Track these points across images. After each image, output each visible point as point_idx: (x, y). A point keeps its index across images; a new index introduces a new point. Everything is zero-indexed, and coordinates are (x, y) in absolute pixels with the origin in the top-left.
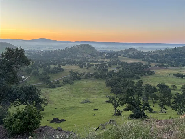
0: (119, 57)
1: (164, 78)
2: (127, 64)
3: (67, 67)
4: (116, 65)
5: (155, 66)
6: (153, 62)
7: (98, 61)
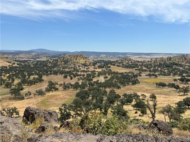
0: (112, 66)
5: (146, 75)
6: (145, 71)
7: (89, 71)
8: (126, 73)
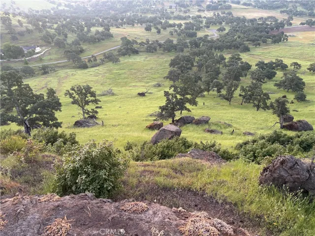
0: (233, 5)
1: (299, 48)
2: (244, 20)
3: (124, 30)
4: (221, 23)
5: (302, 24)
6: (301, 14)
7: (189, 17)
8: (261, 19)
